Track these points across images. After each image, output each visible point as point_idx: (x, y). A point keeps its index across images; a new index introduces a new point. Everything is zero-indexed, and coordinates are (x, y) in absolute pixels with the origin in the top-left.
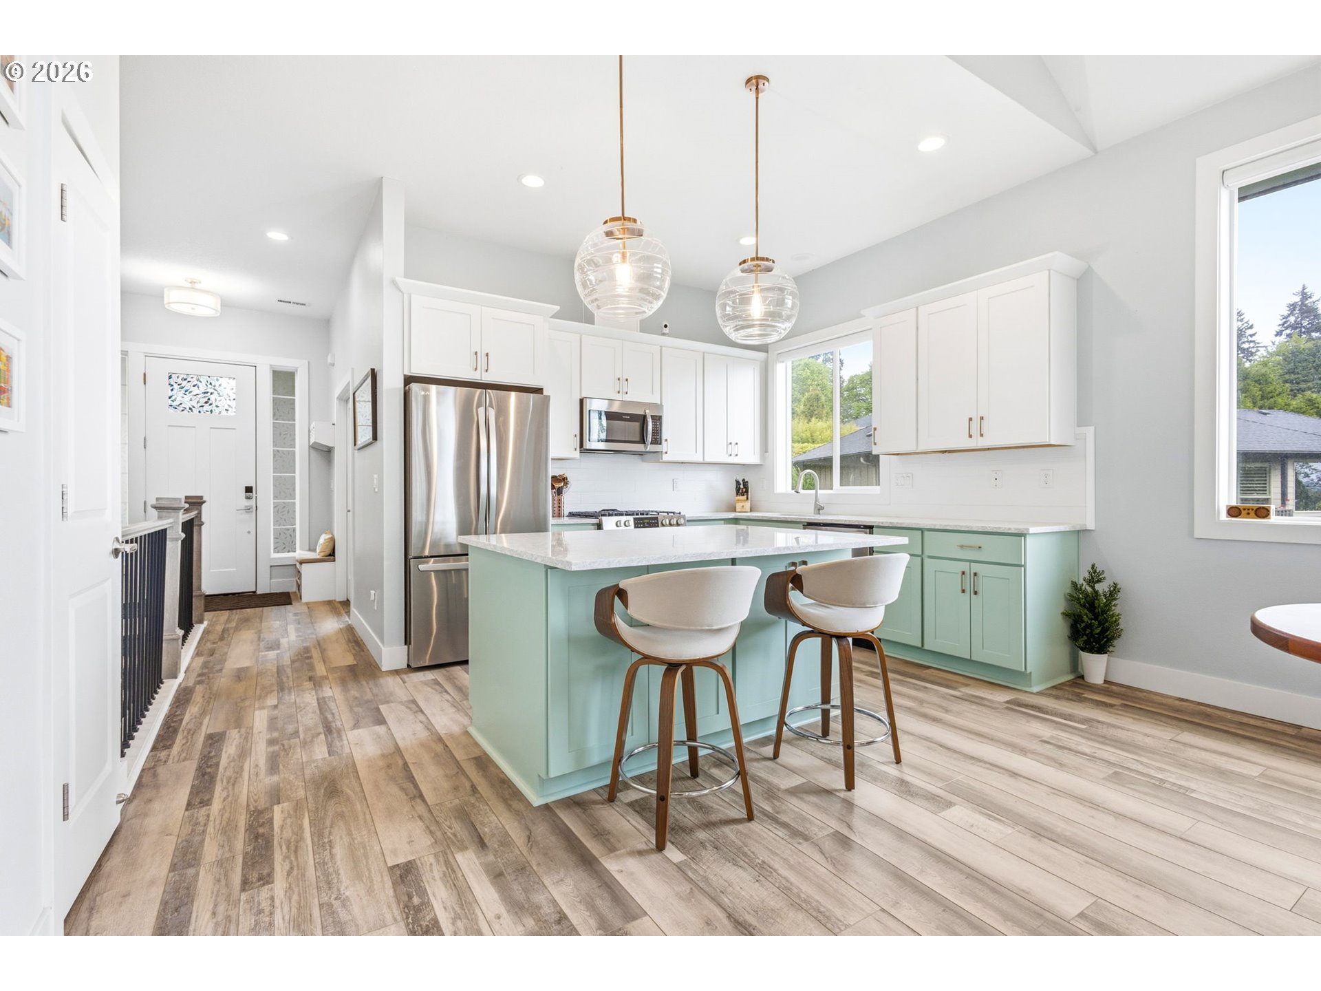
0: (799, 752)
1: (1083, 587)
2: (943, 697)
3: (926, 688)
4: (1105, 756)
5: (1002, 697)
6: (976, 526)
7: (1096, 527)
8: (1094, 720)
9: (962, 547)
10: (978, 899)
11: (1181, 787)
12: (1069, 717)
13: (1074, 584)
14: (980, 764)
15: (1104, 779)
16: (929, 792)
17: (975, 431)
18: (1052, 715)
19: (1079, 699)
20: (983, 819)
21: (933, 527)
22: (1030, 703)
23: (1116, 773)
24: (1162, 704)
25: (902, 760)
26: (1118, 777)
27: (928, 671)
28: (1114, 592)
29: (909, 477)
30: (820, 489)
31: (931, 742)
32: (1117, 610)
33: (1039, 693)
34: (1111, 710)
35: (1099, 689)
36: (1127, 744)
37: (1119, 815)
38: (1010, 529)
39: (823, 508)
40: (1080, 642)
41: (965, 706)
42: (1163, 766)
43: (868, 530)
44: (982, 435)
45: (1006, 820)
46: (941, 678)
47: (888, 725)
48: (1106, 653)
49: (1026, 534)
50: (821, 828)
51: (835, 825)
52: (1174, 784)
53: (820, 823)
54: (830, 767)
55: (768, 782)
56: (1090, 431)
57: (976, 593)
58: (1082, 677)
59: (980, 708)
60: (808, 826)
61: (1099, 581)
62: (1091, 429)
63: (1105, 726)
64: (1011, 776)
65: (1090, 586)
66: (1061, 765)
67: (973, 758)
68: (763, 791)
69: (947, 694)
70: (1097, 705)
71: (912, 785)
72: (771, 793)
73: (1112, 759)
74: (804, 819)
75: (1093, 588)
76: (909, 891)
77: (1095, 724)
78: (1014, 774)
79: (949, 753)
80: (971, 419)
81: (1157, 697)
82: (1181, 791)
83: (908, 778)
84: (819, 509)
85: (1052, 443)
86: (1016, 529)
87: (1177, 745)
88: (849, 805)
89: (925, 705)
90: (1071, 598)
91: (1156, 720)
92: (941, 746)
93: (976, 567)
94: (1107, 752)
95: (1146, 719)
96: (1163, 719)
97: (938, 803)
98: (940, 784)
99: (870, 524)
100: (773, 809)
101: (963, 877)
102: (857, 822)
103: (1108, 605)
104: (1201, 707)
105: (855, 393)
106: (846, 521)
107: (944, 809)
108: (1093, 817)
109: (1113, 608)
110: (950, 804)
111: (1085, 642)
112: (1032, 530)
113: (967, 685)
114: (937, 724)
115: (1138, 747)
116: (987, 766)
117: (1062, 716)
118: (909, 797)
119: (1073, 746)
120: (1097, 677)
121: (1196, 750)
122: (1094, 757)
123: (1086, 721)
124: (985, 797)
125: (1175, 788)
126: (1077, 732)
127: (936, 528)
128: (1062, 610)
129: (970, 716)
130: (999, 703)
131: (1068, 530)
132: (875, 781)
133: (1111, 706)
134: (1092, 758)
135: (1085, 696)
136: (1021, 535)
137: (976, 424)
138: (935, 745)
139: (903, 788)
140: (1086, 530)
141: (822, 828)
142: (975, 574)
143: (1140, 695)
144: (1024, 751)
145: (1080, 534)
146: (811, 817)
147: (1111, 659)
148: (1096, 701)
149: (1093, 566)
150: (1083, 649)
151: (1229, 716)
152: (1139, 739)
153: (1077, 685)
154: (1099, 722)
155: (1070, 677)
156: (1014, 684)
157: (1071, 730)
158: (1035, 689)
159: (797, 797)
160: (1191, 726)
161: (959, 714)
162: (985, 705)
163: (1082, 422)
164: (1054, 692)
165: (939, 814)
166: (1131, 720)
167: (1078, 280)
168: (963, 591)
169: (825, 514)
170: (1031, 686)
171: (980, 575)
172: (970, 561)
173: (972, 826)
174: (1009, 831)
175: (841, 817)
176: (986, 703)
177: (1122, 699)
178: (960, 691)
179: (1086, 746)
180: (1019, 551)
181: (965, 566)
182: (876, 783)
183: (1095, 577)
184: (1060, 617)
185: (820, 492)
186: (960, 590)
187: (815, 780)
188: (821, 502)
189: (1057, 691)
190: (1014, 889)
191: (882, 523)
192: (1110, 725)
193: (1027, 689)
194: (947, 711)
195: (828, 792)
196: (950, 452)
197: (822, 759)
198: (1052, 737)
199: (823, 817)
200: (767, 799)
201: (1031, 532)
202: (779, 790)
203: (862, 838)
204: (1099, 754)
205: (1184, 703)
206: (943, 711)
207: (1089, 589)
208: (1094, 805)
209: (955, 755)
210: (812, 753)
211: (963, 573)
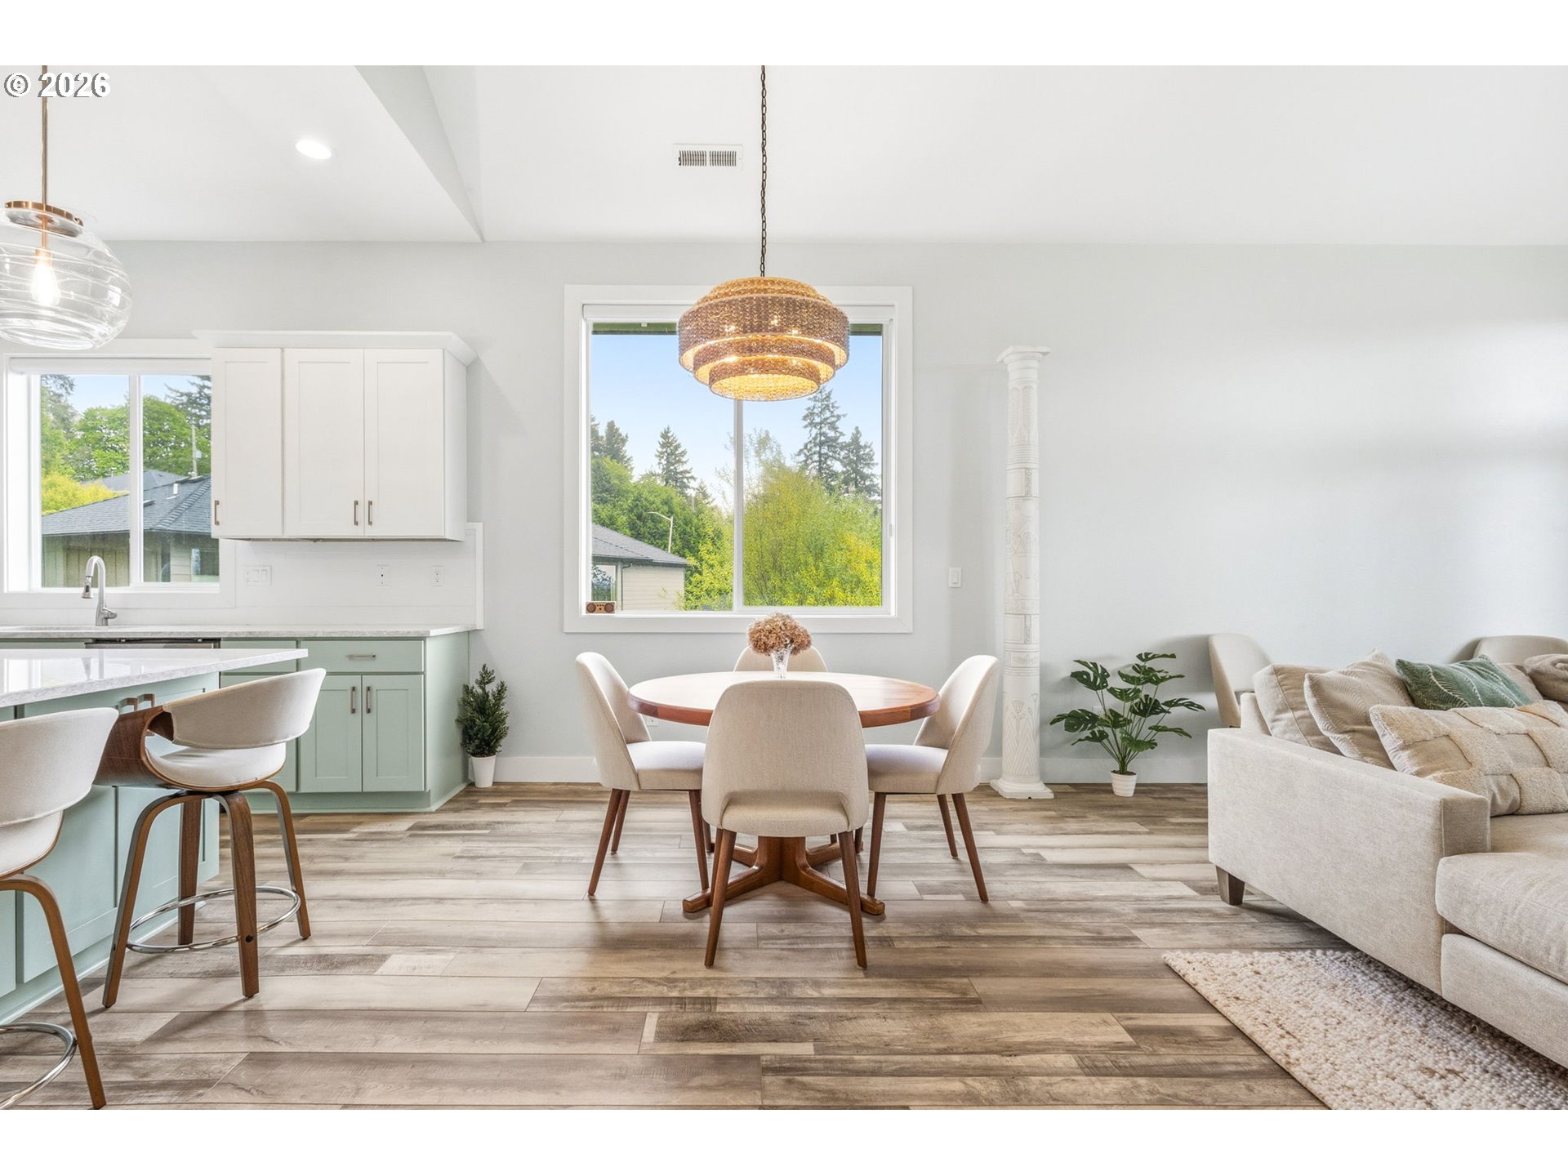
0: (149, 983)
1: (474, 690)
2: (336, 844)
3: (310, 840)
4: (512, 852)
5: (402, 825)
6: (368, 631)
7: (484, 625)
8: (494, 822)
9: (351, 657)
10: (442, 1036)
11: (573, 858)
12: (473, 826)
13: (466, 688)
14: (403, 902)
15: (516, 874)
16: (356, 955)
17: (362, 517)
18: (456, 829)
19: (476, 806)
20: (422, 957)
21: (312, 635)
22: (433, 824)
23: (525, 865)
24: (541, 792)
25: (312, 933)
26: (528, 867)
27: (307, 820)
28: (502, 690)
29: (266, 570)
30: (107, 586)
31: (338, 900)
32: (504, 709)
33: (438, 811)
34: (505, 809)
35: (490, 792)
36: (527, 836)
37: (536, 900)
38: (409, 633)
39: (114, 616)
40: (471, 748)
41: (366, 847)
42: (560, 845)
43: (212, 645)
44: (370, 523)
45: (446, 948)
46: (326, 823)
47: (294, 894)
48: (494, 754)
49: (426, 637)
50: (225, 1062)
51: (245, 1047)
52: (569, 858)
53: (223, 1055)
54: (210, 980)
55: (108, 1044)
56: (479, 526)
57: (369, 711)
58: (473, 784)
59: (382, 844)
60: (204, 1067)
61: (490, 681)
62: (480, 525)
63: (504, 826)
64: (438, 903)
65: (481, 688)
66: (479, 875)
67: (392, 899)
68: (104, 1059)
69: (339, 840)
70: (493, 807)
71: (332, 955)
72: (122, 1056)
73: (518, 853)
74: (193, 1063)
75: (484, 689)
76: (369, 1069)
77: (497, 826)
78: (439, 900)
79: (363, 904)
80: (356, 503)
81: (536, 787)
82: (574, 861)
83: (324, 951)
84: (106, 618)
85: (447, 537)
86: (416, 632)
87: (563, 824)
88: (256, 1015)
89: (316, 860)
90: (465, 703)
91: (542, 807)
92: (352, 900)
93: (368, 681)
94: (512, 849)
95: (534, 809)
96: (547, 805)
97: (366, 962)
98: (366, 942)
99: (216, 636)
100: (135, 1074)
101: (420, 1024)
102: (273, 1028)
103: (497, 705)
104: (571, 786)
105: (98, 436)
106: (172, 633)
107: (379, 966)
108: (518, 911)
109: (502, 707)
110: (383, 958)
111: (478, 747)
112: (433, 633)
113: (360, 823)
114: (339, 878)
115: (535, 835)
116: (410, 901)
117: (465, 827)
118: (334, 971)
119: (483, 852)
120: (485, 780)
121: (575, 824)
122: (505, 857)
123: (488, 825)
124: (418, 934)
125: (569, 861)
126: (482, 838)
127: (318, 636)
128: (456, 717)
129: (375, 856)
130: (402, 833)
131: (462, 631)
132: (283, 971)
133: (505, 805)
134: (503, 858)
135: (480, 802)
136: (421, 638)
137: (364, 509)
138: (345, 902)
139: (323, 965)
140: (476, 630)
141: (227, 1059)
142: (369, 689)
143: (524, 788)
144: (441, 874)
145: (470, 634)
146: (204, 1055)
147: (499, 758)
148: (492, 804)
149: (484, 667)
150: (474, 754)
151: (590, 788)
152: (533, 828)
153: (469, 794)
154: (499, 823)
155: (462, 787)
156: (411, 808)
157: (478, 838)
158: (434, 808)
159: (168, 1041)
160: (567, 805)
161: (361, 857)
162: (387, 840)
163: (471, 516)
164: (452, 806)
165: (376, 973)
166: (523, 813)
167: (467, 368)
168: (353, 711)
169: (118, 624)
170: (429, 806)
171: (374, 689)
172: (362, 674)
173: (415, 969)
174: (451, 956)
175: (252, 1034)
176: (388, 836)
177: (512, 796)
178: (355, 833)
179: (494, 849)
180: (419, 657)
181: (355, 681)
182: (286, 973)
183: (486, 678)
184: (454, 724)
185: (108, 591)
186: (350, 710)
187: (192, 1007)
188: (109, 607)
189: (454, 805)
190: (474, 1009)
191: (236, 633)
192: (508, 823)
193: (427, 810)
194: (346, 859)
195: (219, 1014)
196: (324, 540)
197: (192, 976)
198: (463, 851)
199: (225, 1046)
200: (116, 1067)
201: (432, 634)
202: (133, 1045)
203: (290, 1043)
204: (508, 852)
205: (559, 786)
206: (342, 860)
207: (480, 691)
208: (515, 900)
209: (372, 904)
210: (172, 975)
211: (354, 689)
